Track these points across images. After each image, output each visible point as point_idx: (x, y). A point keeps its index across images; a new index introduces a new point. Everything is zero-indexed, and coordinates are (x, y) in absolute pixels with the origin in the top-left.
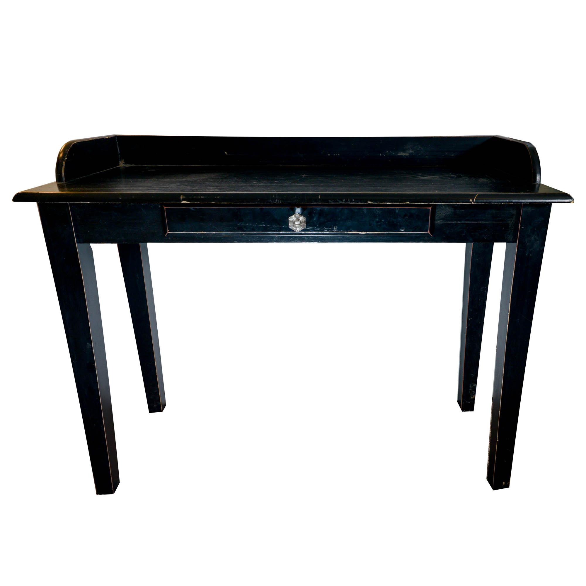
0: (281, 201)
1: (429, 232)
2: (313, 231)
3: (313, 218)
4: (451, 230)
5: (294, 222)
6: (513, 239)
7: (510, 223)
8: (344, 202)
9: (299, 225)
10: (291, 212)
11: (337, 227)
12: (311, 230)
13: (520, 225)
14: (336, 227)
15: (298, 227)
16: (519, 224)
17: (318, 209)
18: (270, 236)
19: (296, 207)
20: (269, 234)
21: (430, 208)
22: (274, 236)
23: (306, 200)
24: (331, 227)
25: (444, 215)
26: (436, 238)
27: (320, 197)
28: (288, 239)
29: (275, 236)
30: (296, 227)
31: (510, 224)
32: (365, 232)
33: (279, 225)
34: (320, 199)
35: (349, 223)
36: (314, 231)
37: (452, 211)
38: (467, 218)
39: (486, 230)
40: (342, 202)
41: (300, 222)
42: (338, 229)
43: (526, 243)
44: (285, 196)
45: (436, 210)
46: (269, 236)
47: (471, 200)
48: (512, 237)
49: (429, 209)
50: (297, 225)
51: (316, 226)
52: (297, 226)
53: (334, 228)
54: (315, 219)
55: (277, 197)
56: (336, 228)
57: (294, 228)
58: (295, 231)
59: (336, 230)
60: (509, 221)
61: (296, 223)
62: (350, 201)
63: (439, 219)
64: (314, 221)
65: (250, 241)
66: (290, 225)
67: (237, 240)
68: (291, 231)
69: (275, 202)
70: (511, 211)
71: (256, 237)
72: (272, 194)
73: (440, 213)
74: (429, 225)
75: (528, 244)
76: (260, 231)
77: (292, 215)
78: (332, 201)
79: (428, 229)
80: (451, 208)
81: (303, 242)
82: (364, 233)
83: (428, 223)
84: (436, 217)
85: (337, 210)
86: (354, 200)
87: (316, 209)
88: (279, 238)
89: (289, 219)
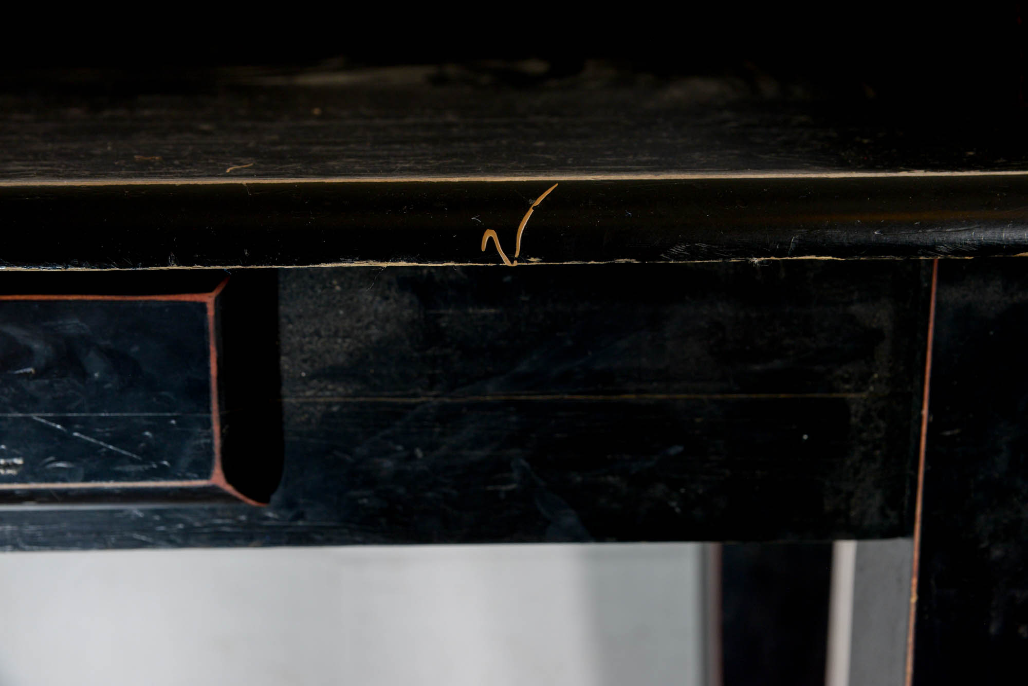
1: (217, 478)
4: (412, 457)
6: (883, 514)
7: (856, 399)
13: (925, 412)
16: (921, 408)
21: (209, 299)
25: (342, 345)
26: (300, 516)
31: (854, 408)
37: (407, 314)
38: (523, 367)
39: (679, 449)
43: (984, 545)
45: (282, 309)
47: (490, 234)
48: (877, 500)
49: (202, 306)
60: (847, 381)
63: (311, 377)
70: (855, 309)
73: (310, 329)
74: (216, 428)
75: (997, 553)
79: (210, 455)
80: (393, 293)
83: (209, 411)
84: (283, 358)
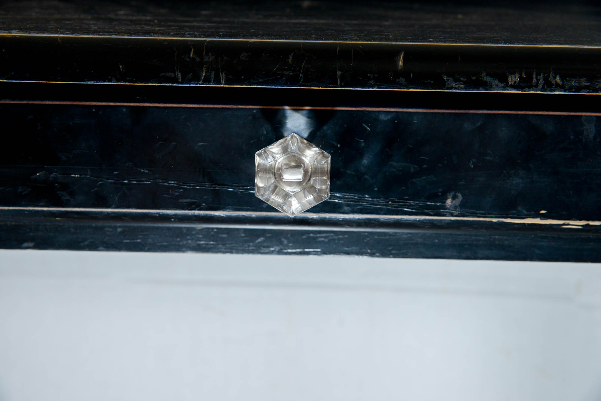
0: (223, 76)
2: (353, 212)
3: (361, 154)
5: (277, 174)
8: (514, 87)
9: (299, 184)
10: (265, 129)
11: (460, 195)
12: (346, 208)
14: (454, 198)
15: (296, 195)
17: (383, 117)
18: (171, 225)
19: (287, 107)
20: (166, 218)
22: (188, 229)
23: (339, 73)
24: (433, 197)
27: (401, 63)
28: (246, 242)
29: (193, 229)
30: (287, 196)
32: (580, 220)
33: (213, 181)
34: (404, 73)
35: (517, 181)
36: (361, 212)
40: (507, 86)
41: (306, 172)
42: (462, 205)
44: (244, 56)
46: (169, 229)
50: (290, 184)
51: (368, 190)
52: (288, 189)
53: (449, 202)
54: (365, 161)
55: (209, 58)
56: (458, 202)
57: (275, 199)
58: (277, 211)
59: (456, 207)
61: (288, 176)
62: (542, 81)
64: (362, 169)
65: (86, 243)
66: (259, 182)
67: (32, 240)
68: (261, 210)
69: (197, 79)
71: (116, 227)
72: (185, 47)
76: (128, 207)
77: (270, 142)
78: (456, 81)
81: (308, 253)
82: (575, 224)
85: (468, 126)
86: (558, 79)
87: (372, 119)
88: (207, 234)
89: (258, 160)
